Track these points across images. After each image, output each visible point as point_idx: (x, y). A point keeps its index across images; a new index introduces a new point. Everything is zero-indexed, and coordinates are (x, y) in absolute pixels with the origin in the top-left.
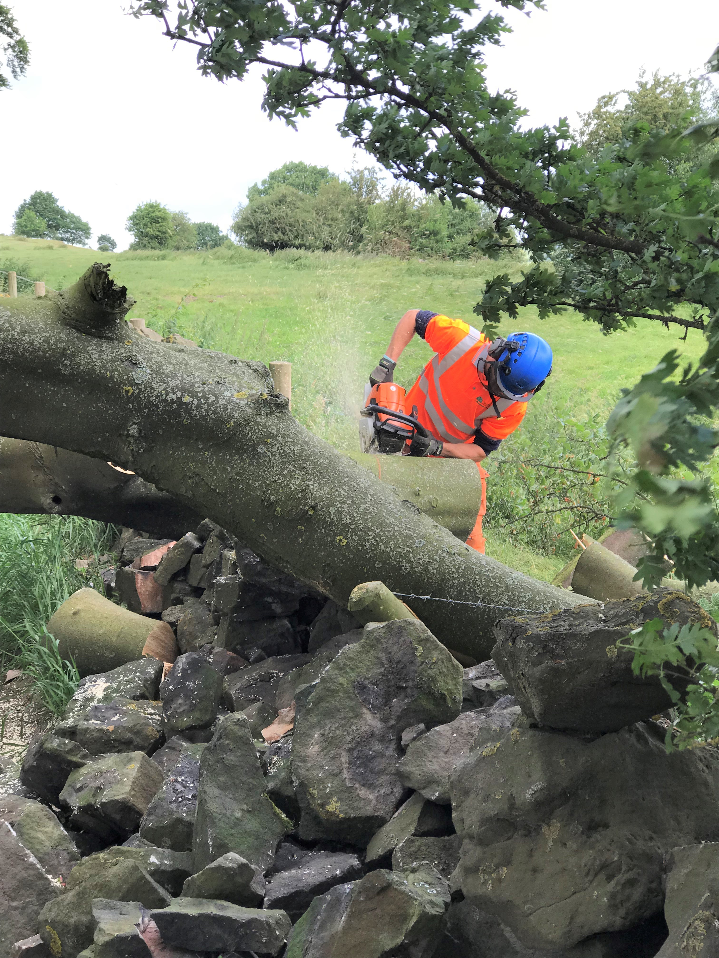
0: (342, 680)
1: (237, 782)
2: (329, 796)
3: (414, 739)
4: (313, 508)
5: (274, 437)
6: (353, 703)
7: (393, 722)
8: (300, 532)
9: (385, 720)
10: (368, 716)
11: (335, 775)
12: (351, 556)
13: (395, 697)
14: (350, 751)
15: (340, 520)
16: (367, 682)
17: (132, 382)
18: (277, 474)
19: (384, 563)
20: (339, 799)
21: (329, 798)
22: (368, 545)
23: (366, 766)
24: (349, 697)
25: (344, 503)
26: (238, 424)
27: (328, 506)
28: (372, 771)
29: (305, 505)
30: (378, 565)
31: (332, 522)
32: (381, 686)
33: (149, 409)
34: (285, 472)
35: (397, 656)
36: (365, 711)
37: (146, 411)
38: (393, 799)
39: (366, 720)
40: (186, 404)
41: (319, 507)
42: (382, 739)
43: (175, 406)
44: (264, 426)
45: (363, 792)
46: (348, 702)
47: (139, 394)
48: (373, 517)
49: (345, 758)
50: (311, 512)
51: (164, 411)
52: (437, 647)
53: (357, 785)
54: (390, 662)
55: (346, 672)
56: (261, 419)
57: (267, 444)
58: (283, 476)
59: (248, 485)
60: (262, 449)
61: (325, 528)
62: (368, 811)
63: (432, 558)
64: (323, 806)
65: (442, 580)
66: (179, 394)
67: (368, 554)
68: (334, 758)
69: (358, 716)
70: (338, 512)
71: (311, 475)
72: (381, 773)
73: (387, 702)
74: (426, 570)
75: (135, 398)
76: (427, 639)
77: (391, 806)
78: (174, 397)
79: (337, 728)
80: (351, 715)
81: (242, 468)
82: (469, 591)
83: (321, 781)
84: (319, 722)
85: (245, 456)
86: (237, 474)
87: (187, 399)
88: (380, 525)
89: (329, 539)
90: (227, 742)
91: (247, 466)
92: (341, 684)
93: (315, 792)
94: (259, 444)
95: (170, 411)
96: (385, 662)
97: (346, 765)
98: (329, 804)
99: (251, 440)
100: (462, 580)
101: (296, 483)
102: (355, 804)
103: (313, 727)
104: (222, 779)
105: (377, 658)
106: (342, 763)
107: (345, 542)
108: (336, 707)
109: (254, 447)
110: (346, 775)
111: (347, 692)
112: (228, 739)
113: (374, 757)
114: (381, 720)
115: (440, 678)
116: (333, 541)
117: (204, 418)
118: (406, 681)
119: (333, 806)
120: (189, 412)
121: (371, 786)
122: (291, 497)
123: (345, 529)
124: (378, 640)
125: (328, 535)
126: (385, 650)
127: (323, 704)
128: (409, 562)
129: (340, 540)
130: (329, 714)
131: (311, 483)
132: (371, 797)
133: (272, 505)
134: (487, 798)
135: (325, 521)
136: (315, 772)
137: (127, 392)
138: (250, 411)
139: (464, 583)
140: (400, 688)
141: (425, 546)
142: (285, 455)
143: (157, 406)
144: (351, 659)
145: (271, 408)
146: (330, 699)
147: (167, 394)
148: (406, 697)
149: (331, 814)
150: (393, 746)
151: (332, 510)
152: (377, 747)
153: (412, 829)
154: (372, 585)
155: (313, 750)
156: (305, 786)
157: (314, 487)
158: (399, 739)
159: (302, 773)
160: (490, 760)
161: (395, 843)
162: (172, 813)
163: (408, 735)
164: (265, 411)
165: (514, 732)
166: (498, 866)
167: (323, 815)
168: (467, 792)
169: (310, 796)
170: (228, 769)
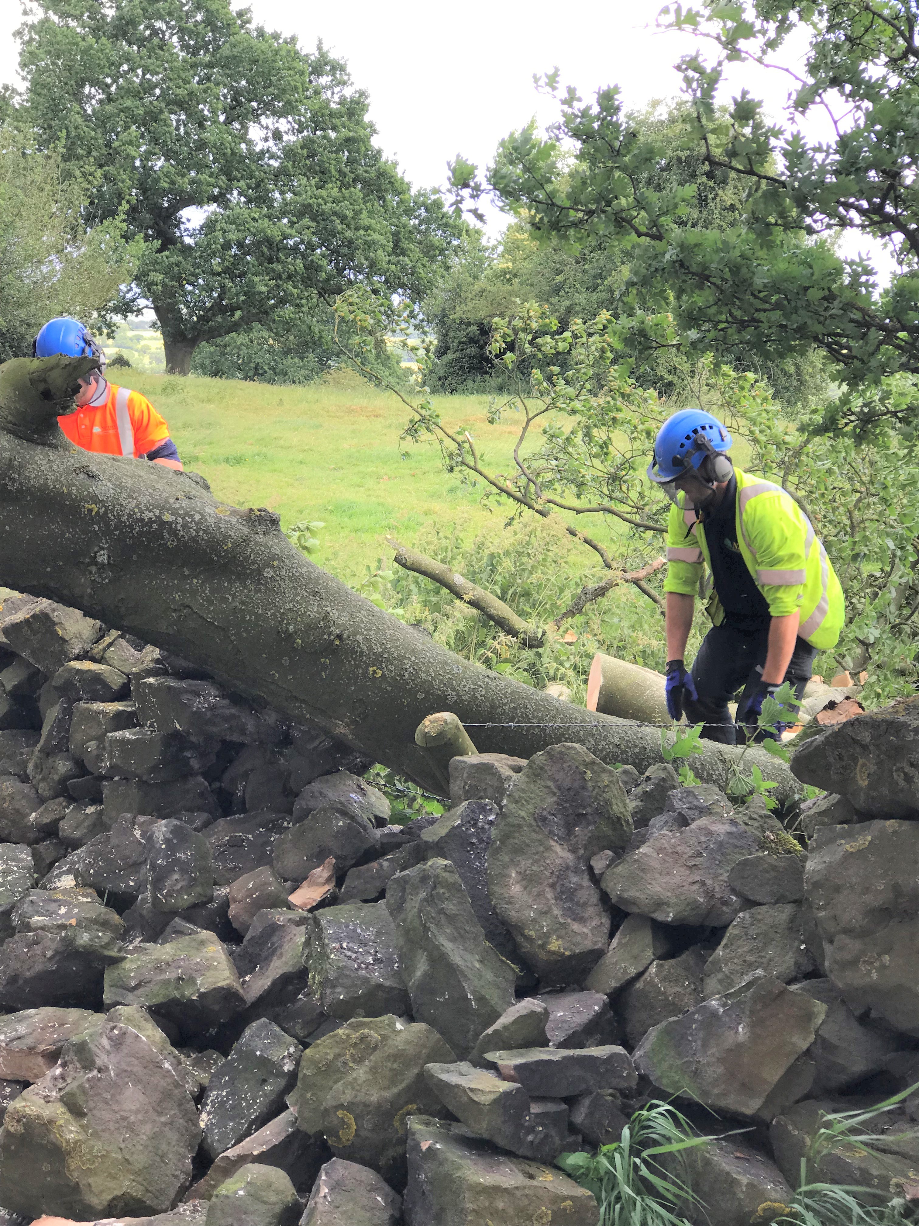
0: (523, 814)
1: (462, 932)
2: (547, 935)
3: (608, 866)
4: (339, 637)
5: (280, 559)
6: (540, 837)
7: (581, 852)
8: (324, 667)
9: (573, 851)
10: (558, 848)
11: (546, 913)
12: (389, 689)
13: (576, 825)
14: (552, 886)
15: (370, 648)
16: (545, 813)
17: (95, 499)
18: (291, 601)
19: (427, 693)
20: (559, 937)
21: (548, 937)
22: (406, 674)
23: (572, 900)
24: (534, 831)
25: (370, 630)
26: (236, 545)
27: (355, 634)
28: (578, 903)
29: (330, 634)
30: (420, 696)
31: (362, 652)
32: (560, 816)
33: (121, 531)
34: (299, 598)
35: (567, 783)
36: (553, 843)
37: (117, 533)
38: (606, 929)
39: (556, 853)
40: (169, 524)
41: (345, 636)
42: (576, 871)
43: (155, 526)
44: (266, 546)
45: (576, 927)
46: (534, 836)
47: (106, 513)
48: (402, 644)
49: (549, 894)
50: (337, 642)
51: (141, 533)
52: (604, 770)
53: (569, 921)
54: (559, 789)
55: (523, 805)
56: (260, 538)
57: (273, 567)
58: (298, 602)
59: (257, 615)
60: (268, 573)
61: (355, 660)
62: (588, 944)
63: (476, 684)
64: (543, 946)
65: (492, 707)
66: (157, 513)
67: (408, 684)
68: (539, 895)
69: (548, 849)
70: (365, 639)
71: (326, 600)
72: (585, 905)
73: (570, 832)
74: (474, 697)
75: (103, 518)
76: (593, 763)
77: (606, 937)
78: (151, 515)
79: (532, 864)
80: (541, 849)
81: (247, 596)
83: (534, 921)
84: (512, 860)
85: (248, 582)
86: (242, 603)
87: (168, 517)
88: (413, 652)
89: (361, 671)
90: (442, 891)
91: (252, 593)
92: (523, 818)
93: (532, 933)
94: (265, 567)
95: (149, 532)
96: (555, 790)
97: (553, 901)
98: (550, 943)
99: (254, 562)
100: (512, 705)
101: (313, 610)
102: (574, 940)
103: (506, 866)
104: (448, 931)
105: (548, 787)
106: (548, 899)
107: (379, 673)
108: (524, 842)
109: (259, 571)
110: (556, 911)
111: (530, 825)
112: (443, 887)
113: (576, 890)
114: (569, 850)
115: (614, 801)
116: (365, 674)
117: (194, 540)
118: (584, 808)
119: (555, 945)
120: (174, 533)
121: (581, 920)
122: (311, 627)
123: (378, 660)
124: (541, 768)
125: (357, 666)
126: (552, 778)
127: (511, 841)
128: (453, 690)
129: (374, 672)
130: (519, 850)
131: (329, 609)
132: (585, 930)
133: (290, 637)
134: (866, 890)
135: (354, 652)
136: (526, 912)
137: (90, 511)
138: (246, 530)
139: (515, 708)
140: (580, 815)
141: (464, 672)
142: (293, 578)
143: (131, 526)
144: (523, 790)
145: (267, 525)
146: (517, 835)
147: (142, 512)
148: (589, 824)
149: (554, 953)
150: (586, 877)
151: (360, 638)
152: (575, 879)
153: (649, 954)
154: (447, 716)
155: (516, 889)
156: (519, 928)
157: (334, 614)
158: (590, 869)
159: (513, 914)
160: (860, 854)
161: (633, 971)
162: (366, 980)
163: (599, 864)
164: (261, 529)
165: (891, 824)
166: (879, 955)
167: (542, 956)
168: (837, 889)
169: (528, 938)
170: (451, 919)
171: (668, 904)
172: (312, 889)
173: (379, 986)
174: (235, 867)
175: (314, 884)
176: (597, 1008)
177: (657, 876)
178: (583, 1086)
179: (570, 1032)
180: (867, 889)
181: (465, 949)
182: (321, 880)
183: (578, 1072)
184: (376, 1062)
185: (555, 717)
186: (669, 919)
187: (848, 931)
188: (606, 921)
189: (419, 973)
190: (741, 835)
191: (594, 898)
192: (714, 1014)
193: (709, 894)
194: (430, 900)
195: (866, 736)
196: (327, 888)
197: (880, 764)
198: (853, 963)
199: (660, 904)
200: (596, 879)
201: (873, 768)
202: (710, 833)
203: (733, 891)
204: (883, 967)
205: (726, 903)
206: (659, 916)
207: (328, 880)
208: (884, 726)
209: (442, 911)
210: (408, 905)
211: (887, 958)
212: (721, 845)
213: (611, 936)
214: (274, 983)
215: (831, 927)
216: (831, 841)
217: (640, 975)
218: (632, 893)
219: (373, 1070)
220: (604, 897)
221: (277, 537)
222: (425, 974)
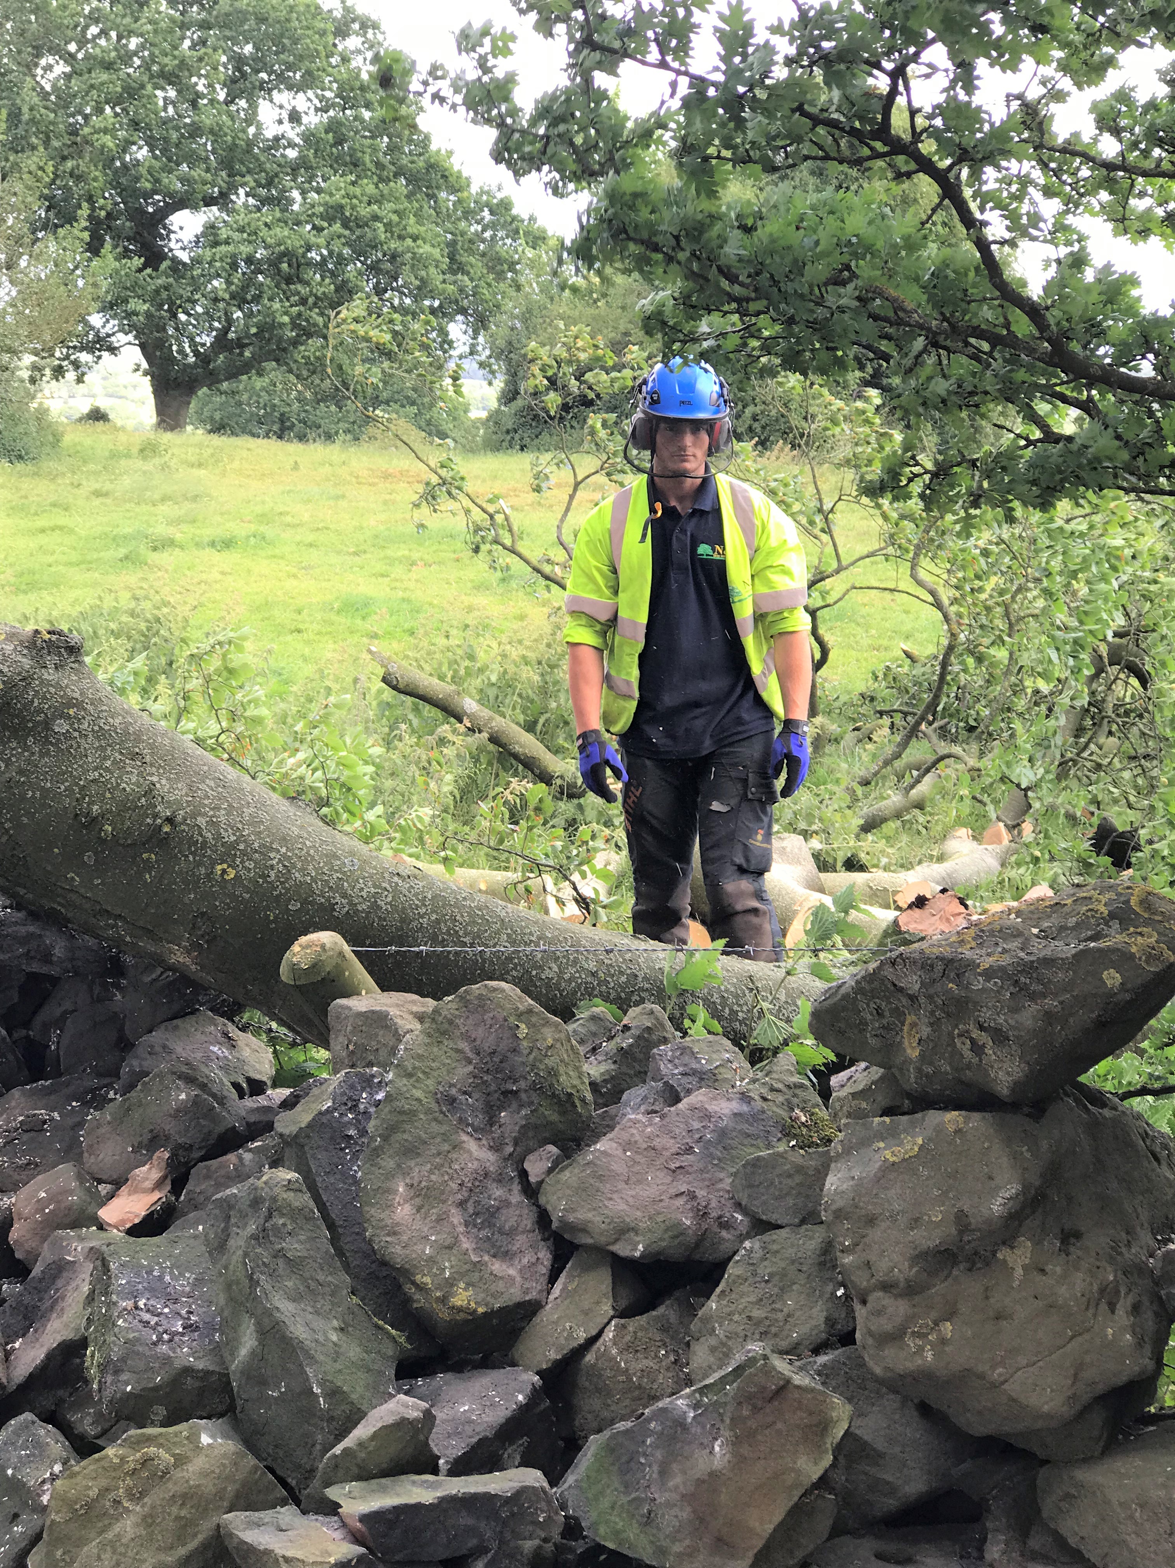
0: (418, 1094)
1: (313, 1285)
2: (450, 1283)
3: (550, 1171)
4: (170, 820)
5: (79, 705)
6: (445, 1128)
7: (509, 1149)
8: (148, 866)
9: (496, 1148)
10: (472, 1145)
11: (450, 1247)
12: (247, 896)
13: (501, 1108)
14: (462, 1204)
15: (218, 837)
16: (454, 1091)
18: (96, 769)
19: (304, 902)
20: (469, 1284)
21: (452, 1285)
22: (272, 874)
23: (491, 1225)
24: (435, 1119)
25: (218, 808)
26: (10, 685)
27: (194, 816)
28: (501, 1232)
29: (156, 816)
30: (294, 906)
31: (205, 842)
32: (476, 1095)
34: (108, 763)
35: (488, 1045)
36: (464, 1137)
38: (544, 1269)
39: (469, 1152)
41: (179, 818)
42: (500, 1180)
44: (58, 686)
45: (497, 1267)
46: (435, 1127)
48: (268, 829)
49: (456, 1218)
50: (167, 829)
52: (547, 1022)
53: (486, 1258)
54: (478, 1054)
55: (418, 1080)
56: (50, 675)
57: (69, 717)
58: (107, 769)
59: (43, 790)
60: (61, 726)
61: (194, 854)
62: (514, 1294)
63: (380, 887)
64: (444, 1300)
65: (402, 921)
67: (275, 889)
68: (439, 1220)
69: (457, 1146)
70: (211, 823)
71: (152, 765)
72: (512, 1232)
73: (492, 1120)
74: (375, 906)
76: (530, 1011)
77: (544, 1280)
79: (431, 1172)
80: (446, 1147)
81: (29, 762)
82: (448, 931)
83: (431, 1260)
84: (399, 1166)
85: (30, 741)
86: (21, 772)
88: (284, 840)
89: (203, 871)
90: (281, 1221)
91: (36, 757)
92: (418, 1100)
93: (427, 1280)
94: (54, 718)
96: (470, 1055)
97: (461, 1229)
98: (454, 1295)
99: (39, 711)
100: (434, 917)
101: (130, 782)
102: (493, 1288)
103: (390, 1176)
104: (289, 1284)
105: (458, 1051)
106: (454, 1227)
107: (232, 874)
108: (420, 1137)
109: (47, 725)
110: (466, 1244)
111: (429, 1111)
112: (282, 1215)
113: (498, 1209)
114: (491, 1148)
115: (562, 1070)
116: (209, 875)
118: (515, 1081)
119: (462, 1297)
121: (506, 1255)
122: (127, 805)
123: (229, 853)
124: (451, 1022)
125: (199, 864)
126: (466, 1037)
127: (399, 1136)
128: (344, 896)
129: (224, 871)
130: (410, 1151)
131: (155, 779)
132: (512, 1272)
133: (94, 822)
134: (915, 1222)
135: (192, 842)
136: (418, 1248)
138: (27, 663)
139: (438, 921)
140: (506, 1093)
141: (361, 869)
142: (100, 734)
144: (420, 1057)
145: (60, 654)
146: (407, 1127)
148: (521, 1106)
149: (460, 1310)
150: (516, 1187)
151: (201, 821)
152: (498, 1192)
153: (607, 1308)
154: (327, 938)
155: (403, 1212)
156: (406, 1273)
157: (163, 785)
158: (523, 1174)
159: (397, 1252)
160: (906, 1165)
161: (582, 1335)
162: (167, 1360)
163: (536, 1167)
164: (51, 660)
165: (952, 1118)
166: (936, 1324)
167: (444, 1315)
168: (871, 1221)
169: (420, 1288)
170: (294, 1265)
171: (635, 1230)
172: (134, 1197)
173: (187, 1371)
174: (28, 1164)
175: (135, 1191)
176: (520, 1397)
177: (621, 1185)
178: (473, 1542)
179: (475, 1440)
180: (917, 1220)
181: (317, 1313)
182: (148, 1184)
183: (465, 1520)
184: (153, 1507)
185: (498, 932)
186: (637, 1254)
187: (886, 1287)
188: (545, 1256)
189: (244, 1352)
190: (755, 1117)
191: (528, 1220)
192: (680, 1424)
193: (702, 1214)
194: (262, 1236)
195: (912, 982)
196: (157, 1195)
197: (935, 1024)
198: (895, 1337)
199: (624, 1231)
200: (531, 1191)
201: (926, 1031)
202: (707, 1116)
203: (739, 1206)
204: (943, 1341)
205: (725, 1225)
206: (622, 1249)
207: (158, 1185)
208: (940, 967)
209: (280, 1254)
210: (232, 1243)
211: (947, 1328)
212: (723, 1133)
213: (553, 1279)
214: (50, 1356)
215: (861, 1280)
216: (865, 1143)
217: (592, 1341)
218: (582, 1215)
219: (148, 1521)
220: (543, 1218)
221: (76, 671)
222: (253, 1353)
